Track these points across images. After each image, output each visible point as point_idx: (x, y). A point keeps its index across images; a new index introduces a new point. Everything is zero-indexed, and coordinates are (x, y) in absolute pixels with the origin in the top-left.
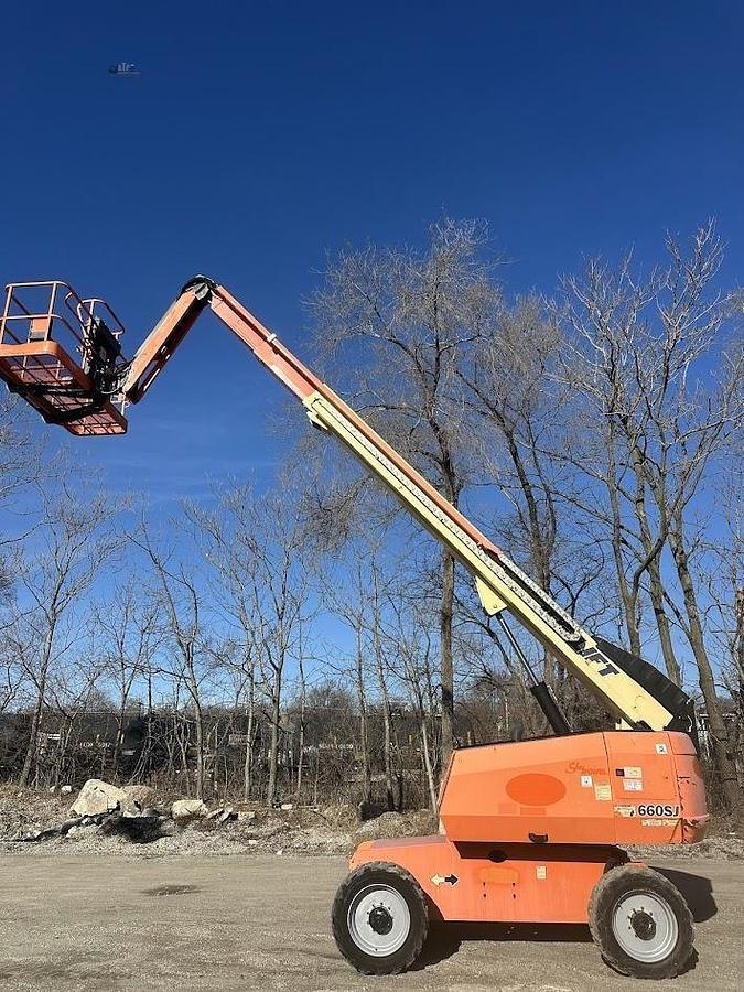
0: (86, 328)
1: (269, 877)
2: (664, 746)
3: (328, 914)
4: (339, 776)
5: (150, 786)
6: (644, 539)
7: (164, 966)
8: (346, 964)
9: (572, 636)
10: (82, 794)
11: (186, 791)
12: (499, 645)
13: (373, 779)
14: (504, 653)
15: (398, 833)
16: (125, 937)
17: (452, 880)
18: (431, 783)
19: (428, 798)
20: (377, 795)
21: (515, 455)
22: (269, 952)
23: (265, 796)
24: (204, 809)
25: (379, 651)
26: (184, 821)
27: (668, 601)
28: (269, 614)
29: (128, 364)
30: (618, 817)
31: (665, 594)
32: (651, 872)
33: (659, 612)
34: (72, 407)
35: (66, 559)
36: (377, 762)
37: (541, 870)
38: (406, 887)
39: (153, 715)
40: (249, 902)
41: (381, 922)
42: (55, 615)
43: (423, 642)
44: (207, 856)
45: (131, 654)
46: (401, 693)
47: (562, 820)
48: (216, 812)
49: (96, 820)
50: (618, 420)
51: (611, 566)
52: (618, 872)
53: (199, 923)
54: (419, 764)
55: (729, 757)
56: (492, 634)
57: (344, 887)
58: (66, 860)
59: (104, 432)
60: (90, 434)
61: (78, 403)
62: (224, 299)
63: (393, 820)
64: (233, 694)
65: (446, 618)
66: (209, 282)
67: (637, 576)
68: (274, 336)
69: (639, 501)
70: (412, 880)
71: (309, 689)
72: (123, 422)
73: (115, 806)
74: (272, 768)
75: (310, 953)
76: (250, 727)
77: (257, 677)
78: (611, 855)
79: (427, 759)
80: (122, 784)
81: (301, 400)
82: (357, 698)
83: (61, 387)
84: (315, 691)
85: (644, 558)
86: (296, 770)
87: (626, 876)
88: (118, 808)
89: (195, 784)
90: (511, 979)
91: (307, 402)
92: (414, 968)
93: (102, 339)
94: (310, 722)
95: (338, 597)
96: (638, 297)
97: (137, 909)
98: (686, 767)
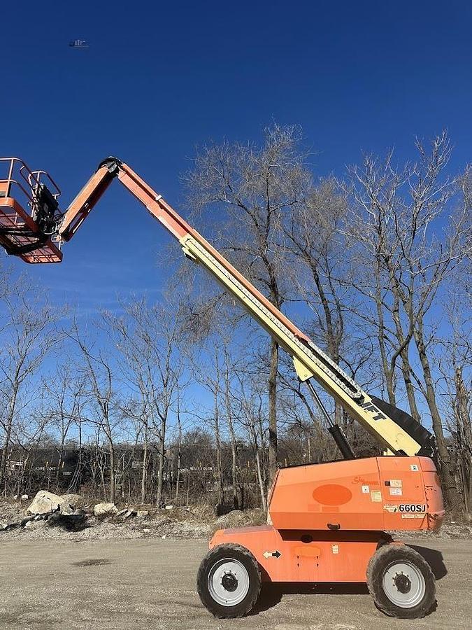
0: (34, 190)
1: (156, 553)
2: (416, 466)
3: (195, 577)
4: (203, 487)
5: (80, 495)
6: (399, 335)
7: (85, 615)
8: (206, 611)
9: (356, 394)
10: (35, 500)
11: (103, 498)
12: (306, 403)
13: (225, 489)
14: (309, 408)
15: (240, 524)
16: (59, 594)
17: (277, 555)
18: (262, 491)
19: (260, 501)
20: (227, 500)
21: (317, 281)
22: (155, 603)
23: (155, 501)
24: (115, 509)
25: (229, 407)
26: (102, 517)
27: (413, 375)
28: (158, 384)
29: (62, 216)
30: (386, 512)
31: (411, 371)
32: (407, 549)
33: (407, 381)
34: (25, 244)
35: (25, 348)
36: (227, 478)
37: (335, 548)
38: (246, 560)
39: (83, 449)
40: (143, 570)
41: (230, 583)
42: (18, 384)
43: (257, 402)
44: (116, 540)
45: (68, 409)
46: (243, 435)
47: (349, 515)
48: (122, 511)
49: (44, 517)
50: (383, 260)
51: (377, 353)
52: (386, 549)
53: (110, 584)
54: (254, 479)
55: (451, 474)
56: (301, 396)
57: (205, 560)
58: (23, 543)
59: (47, 261)
60: (38, 263)
61: (29, 241)
62: (127, 173)
63: (238, 515)
64: (135, 435)
65: (273, 386)
66: (117, 161)
67: (394, 359)
68: (160, 196)
69: (395, 311)
70: (251, 556)
71: (184, 432)
72: (60, 255)
73: (57, 508)
74: (160, 482)
75: (182, 604)
76: (145, 457)
77: (150, 424)
78: (381, 538)
79: (260, 476)
80: (61, 494)
81: (178, 240)
82: (214, 438)
83: (18, 230)
84: (188, 434)
85: (399, 347)
86: (175, 484)
87: (392, 551)
88: (59, 509)
89: (109, 493)
90: (316, 620)
91: (182, 241)
92: (252, 613)
93: (45, 198)
94: (184, 453)
95: (203, 372)
96: (396, 181)
97: (68, 576)
98: (430, 479)
